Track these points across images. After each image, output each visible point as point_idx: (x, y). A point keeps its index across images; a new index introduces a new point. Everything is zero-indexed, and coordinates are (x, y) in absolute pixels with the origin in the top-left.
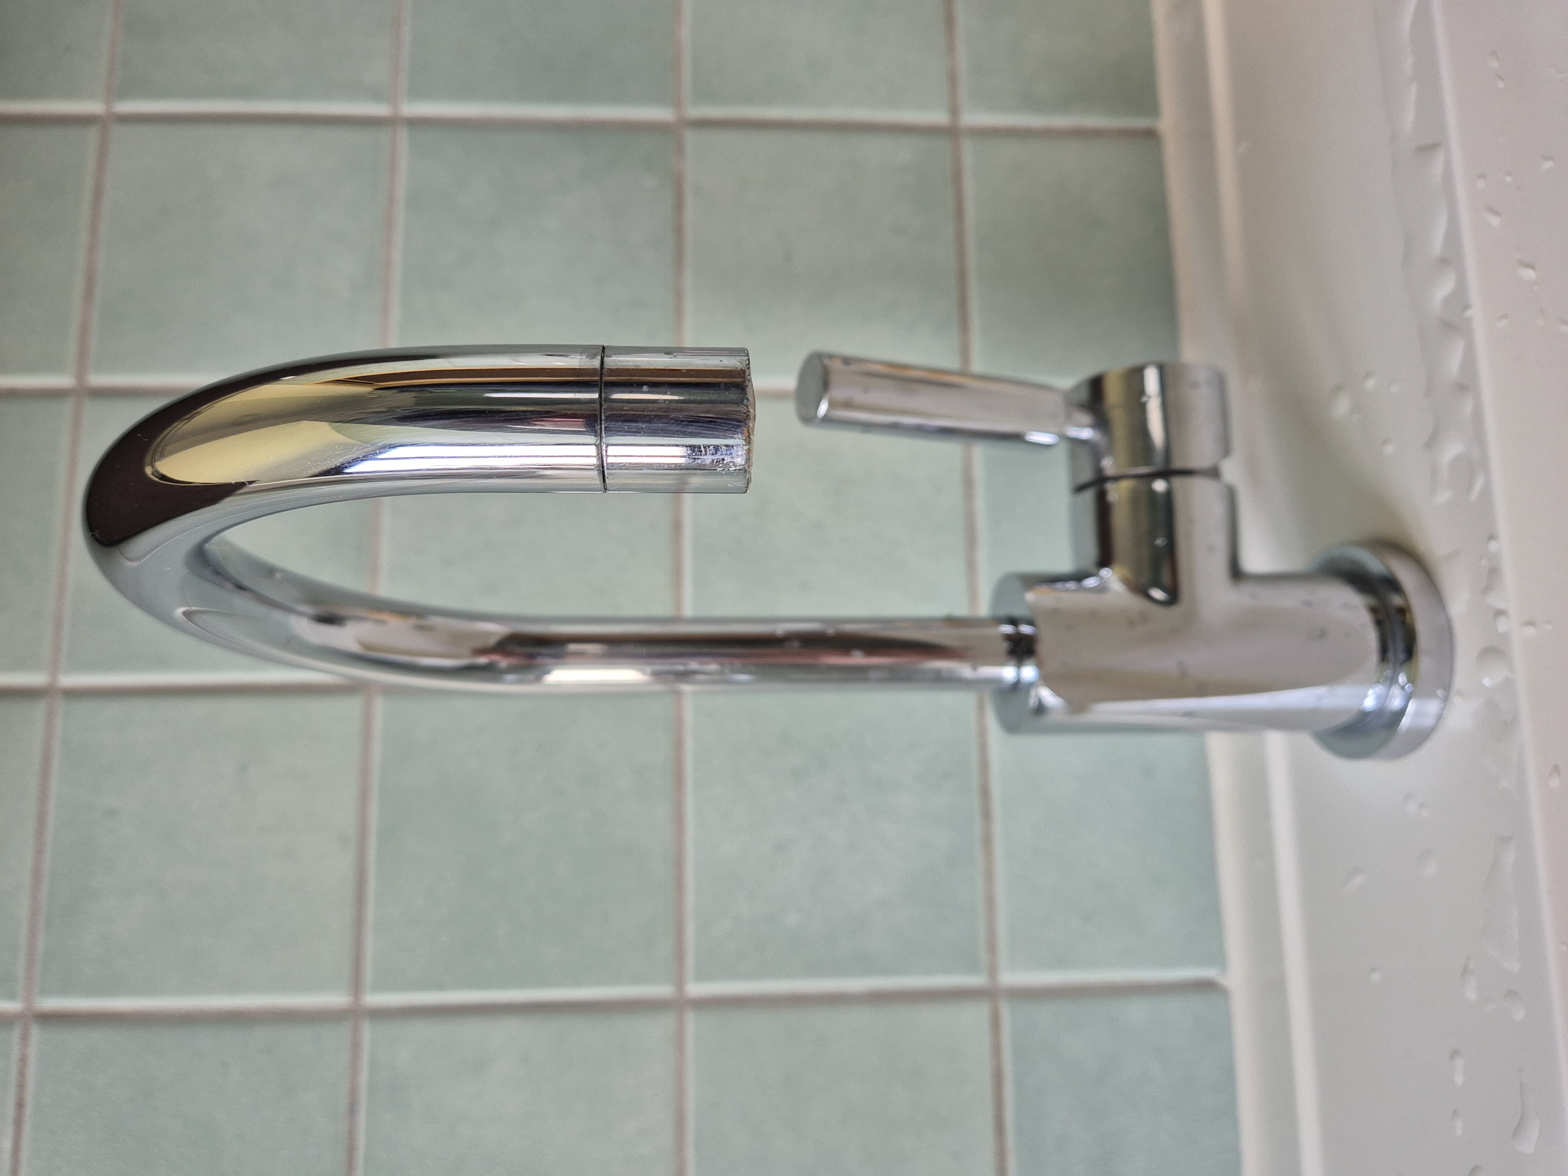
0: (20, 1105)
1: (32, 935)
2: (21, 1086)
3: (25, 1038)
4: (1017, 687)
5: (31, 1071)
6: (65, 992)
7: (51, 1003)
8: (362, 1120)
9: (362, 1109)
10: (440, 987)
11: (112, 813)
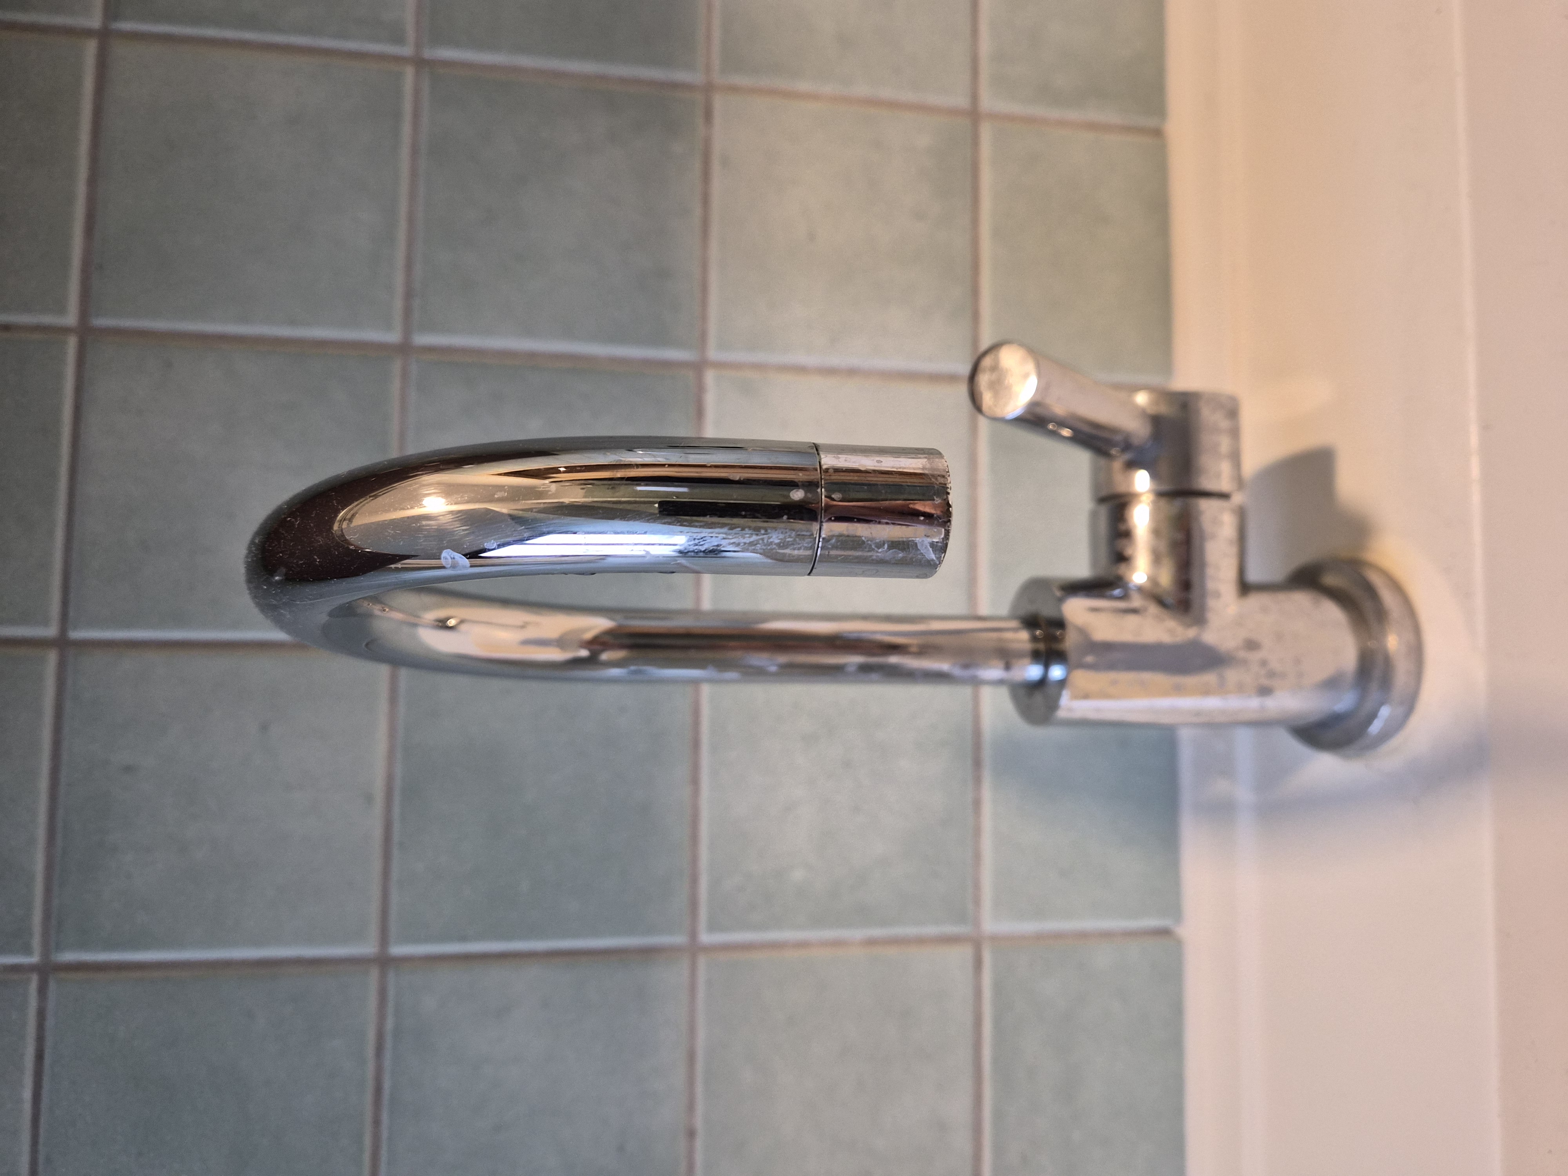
0: (39, 1057)
1: (48, 891)
4: (1042, 683)
5: (50, 1022)
6: (83, 946)
7: (69, 956)
8: (387, 1063)
9: (388, 1055)
10: (463, 939)
11: (128, 769)
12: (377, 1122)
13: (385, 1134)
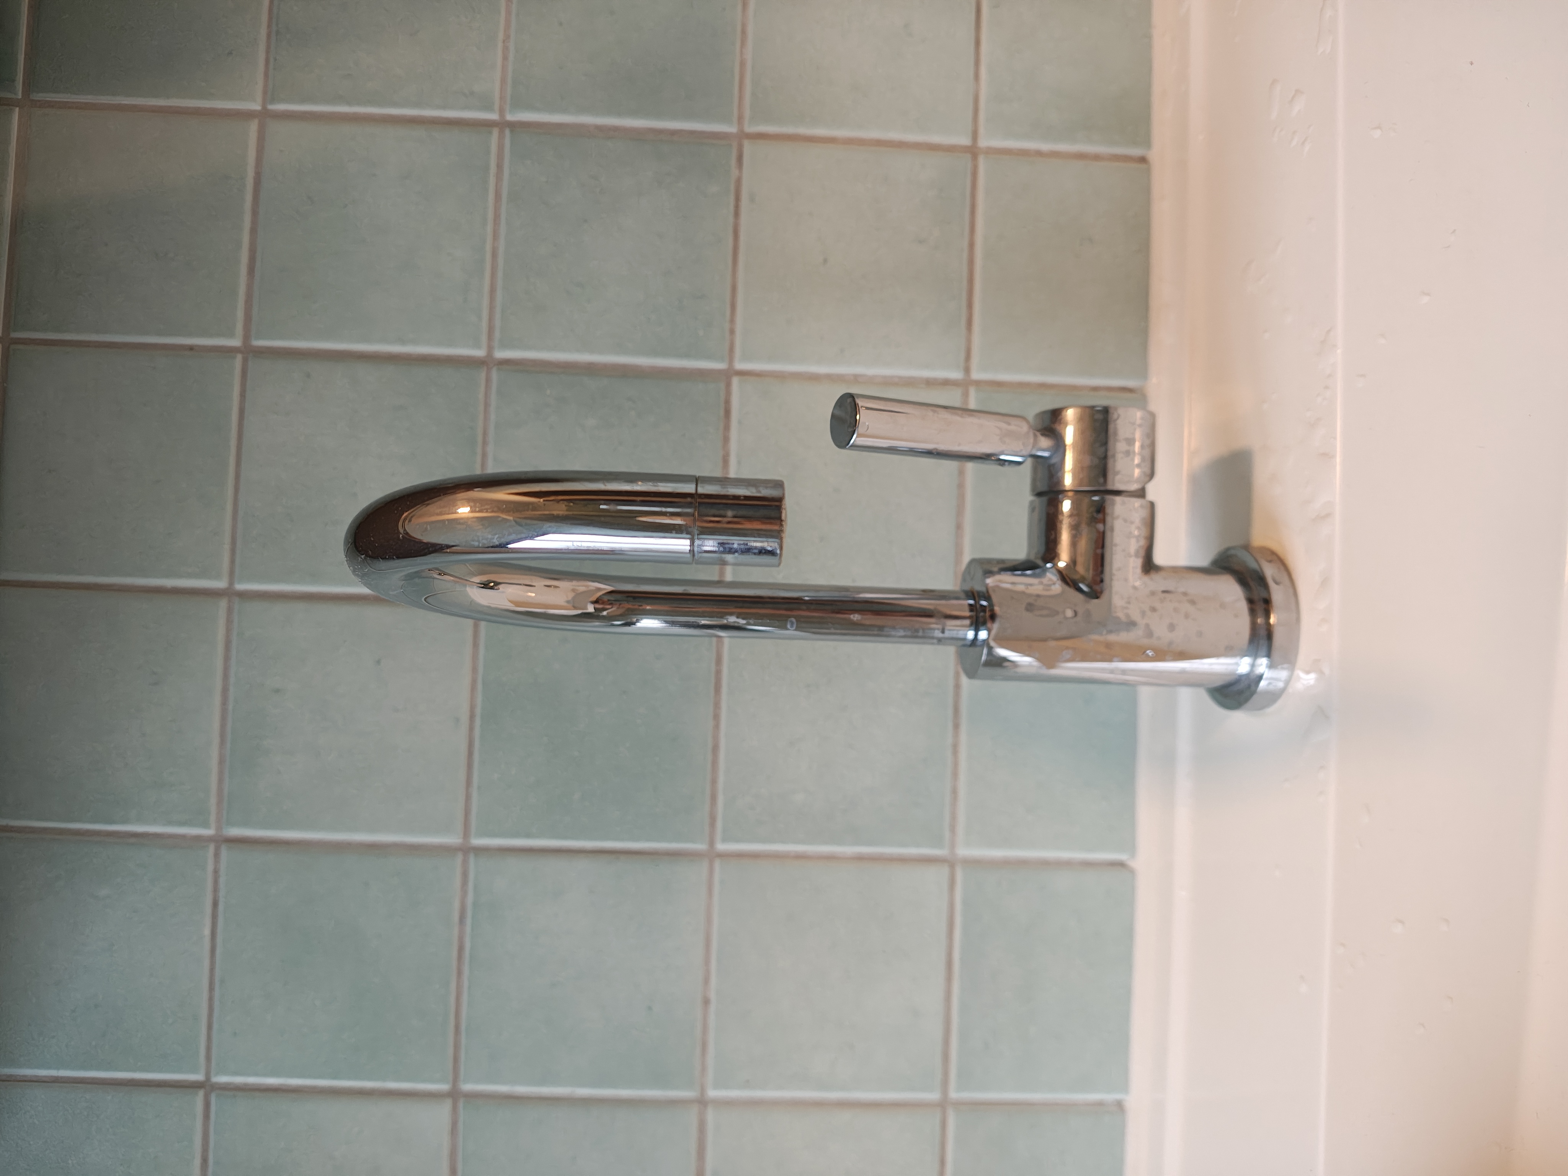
0: (215, 904)
1: (221, 781)
2: (216, 890)
3: (217, 855)
4: (974, 644)
5: (222, 880)
6: (246, 824)
7: (235, 832)
8: (468, 929)
9: (469, 921)
10: (528, 836)
11: (277, 691)
12: (460, 973)
13: (466, 984)
